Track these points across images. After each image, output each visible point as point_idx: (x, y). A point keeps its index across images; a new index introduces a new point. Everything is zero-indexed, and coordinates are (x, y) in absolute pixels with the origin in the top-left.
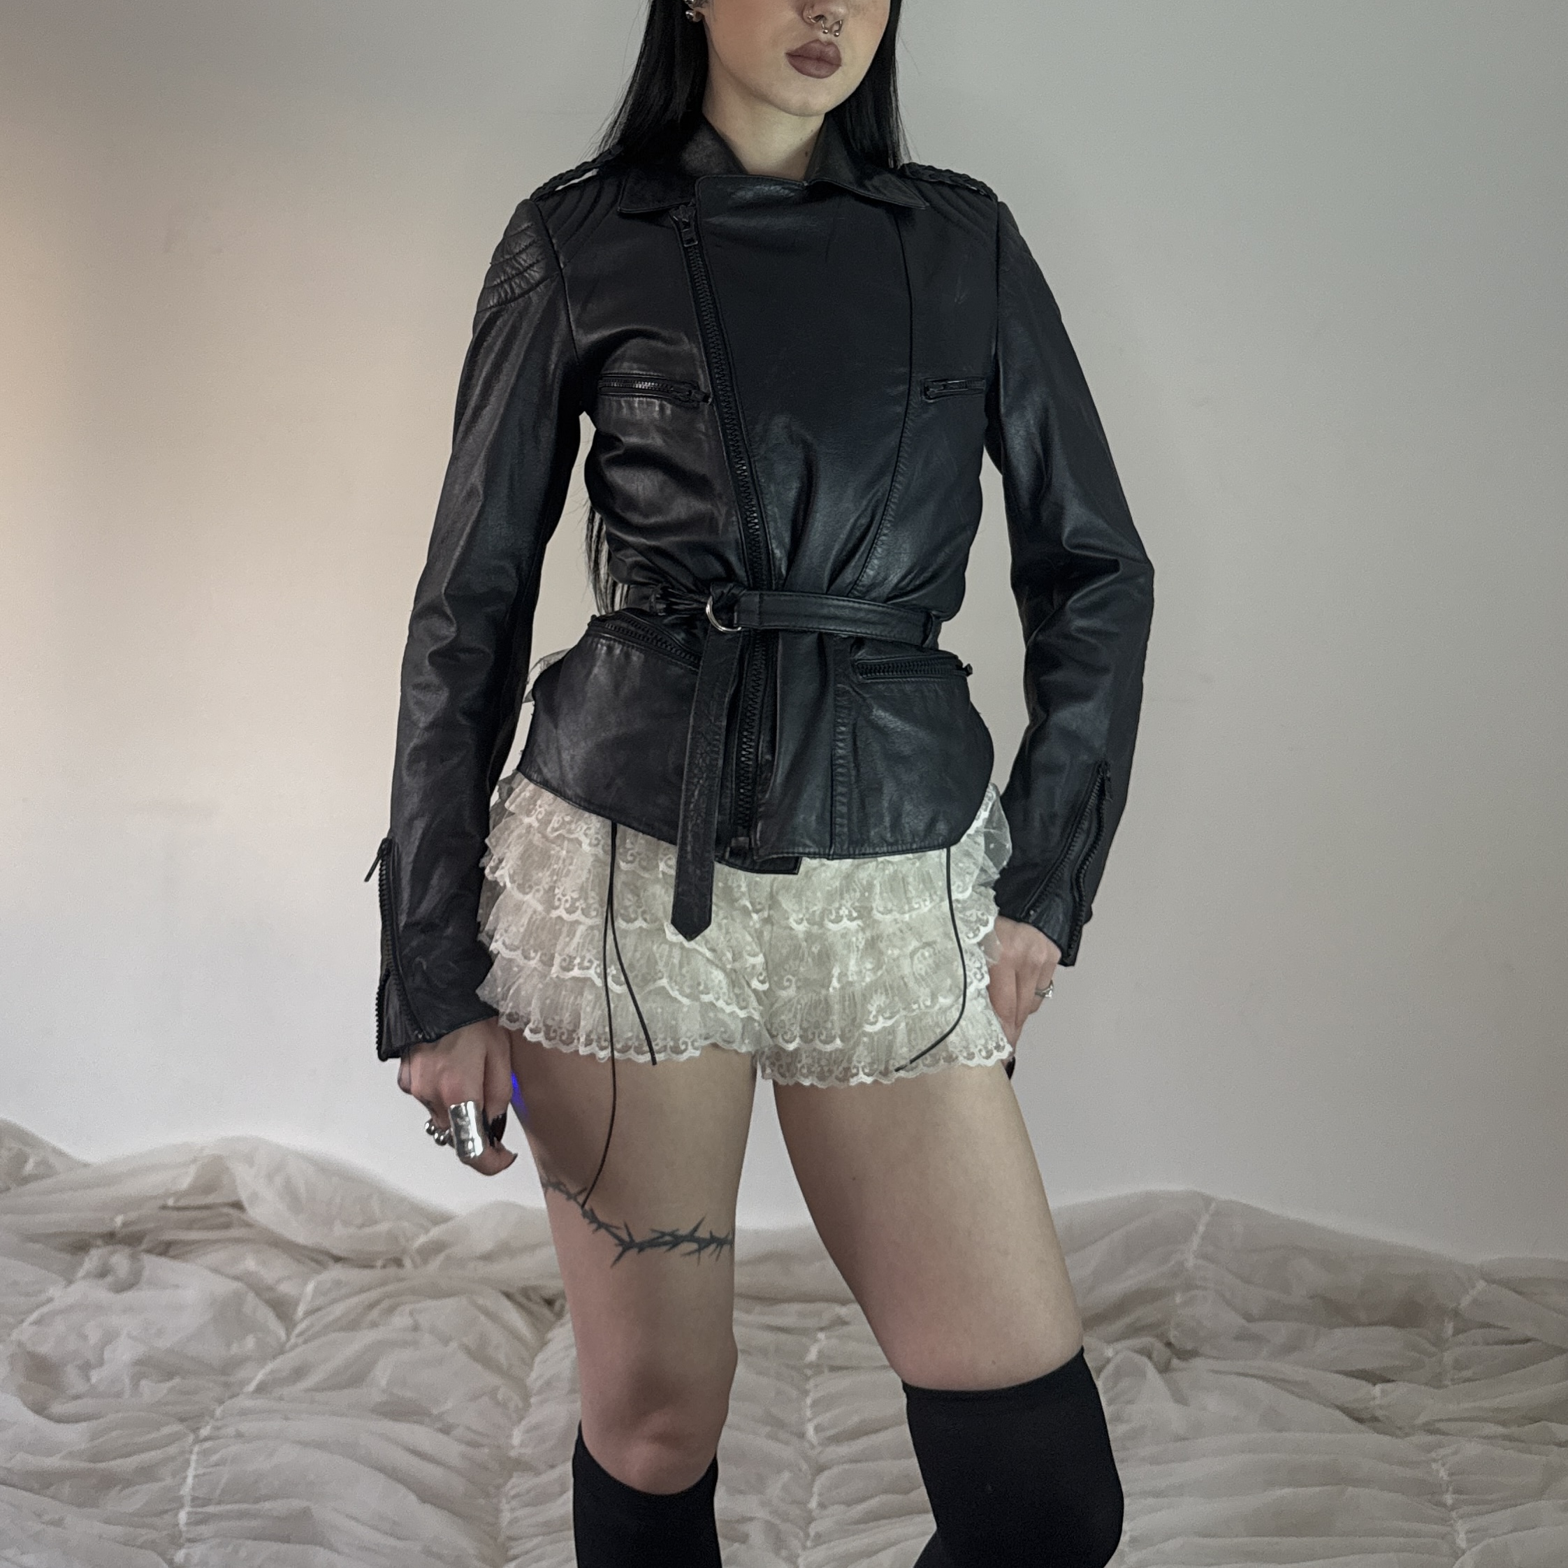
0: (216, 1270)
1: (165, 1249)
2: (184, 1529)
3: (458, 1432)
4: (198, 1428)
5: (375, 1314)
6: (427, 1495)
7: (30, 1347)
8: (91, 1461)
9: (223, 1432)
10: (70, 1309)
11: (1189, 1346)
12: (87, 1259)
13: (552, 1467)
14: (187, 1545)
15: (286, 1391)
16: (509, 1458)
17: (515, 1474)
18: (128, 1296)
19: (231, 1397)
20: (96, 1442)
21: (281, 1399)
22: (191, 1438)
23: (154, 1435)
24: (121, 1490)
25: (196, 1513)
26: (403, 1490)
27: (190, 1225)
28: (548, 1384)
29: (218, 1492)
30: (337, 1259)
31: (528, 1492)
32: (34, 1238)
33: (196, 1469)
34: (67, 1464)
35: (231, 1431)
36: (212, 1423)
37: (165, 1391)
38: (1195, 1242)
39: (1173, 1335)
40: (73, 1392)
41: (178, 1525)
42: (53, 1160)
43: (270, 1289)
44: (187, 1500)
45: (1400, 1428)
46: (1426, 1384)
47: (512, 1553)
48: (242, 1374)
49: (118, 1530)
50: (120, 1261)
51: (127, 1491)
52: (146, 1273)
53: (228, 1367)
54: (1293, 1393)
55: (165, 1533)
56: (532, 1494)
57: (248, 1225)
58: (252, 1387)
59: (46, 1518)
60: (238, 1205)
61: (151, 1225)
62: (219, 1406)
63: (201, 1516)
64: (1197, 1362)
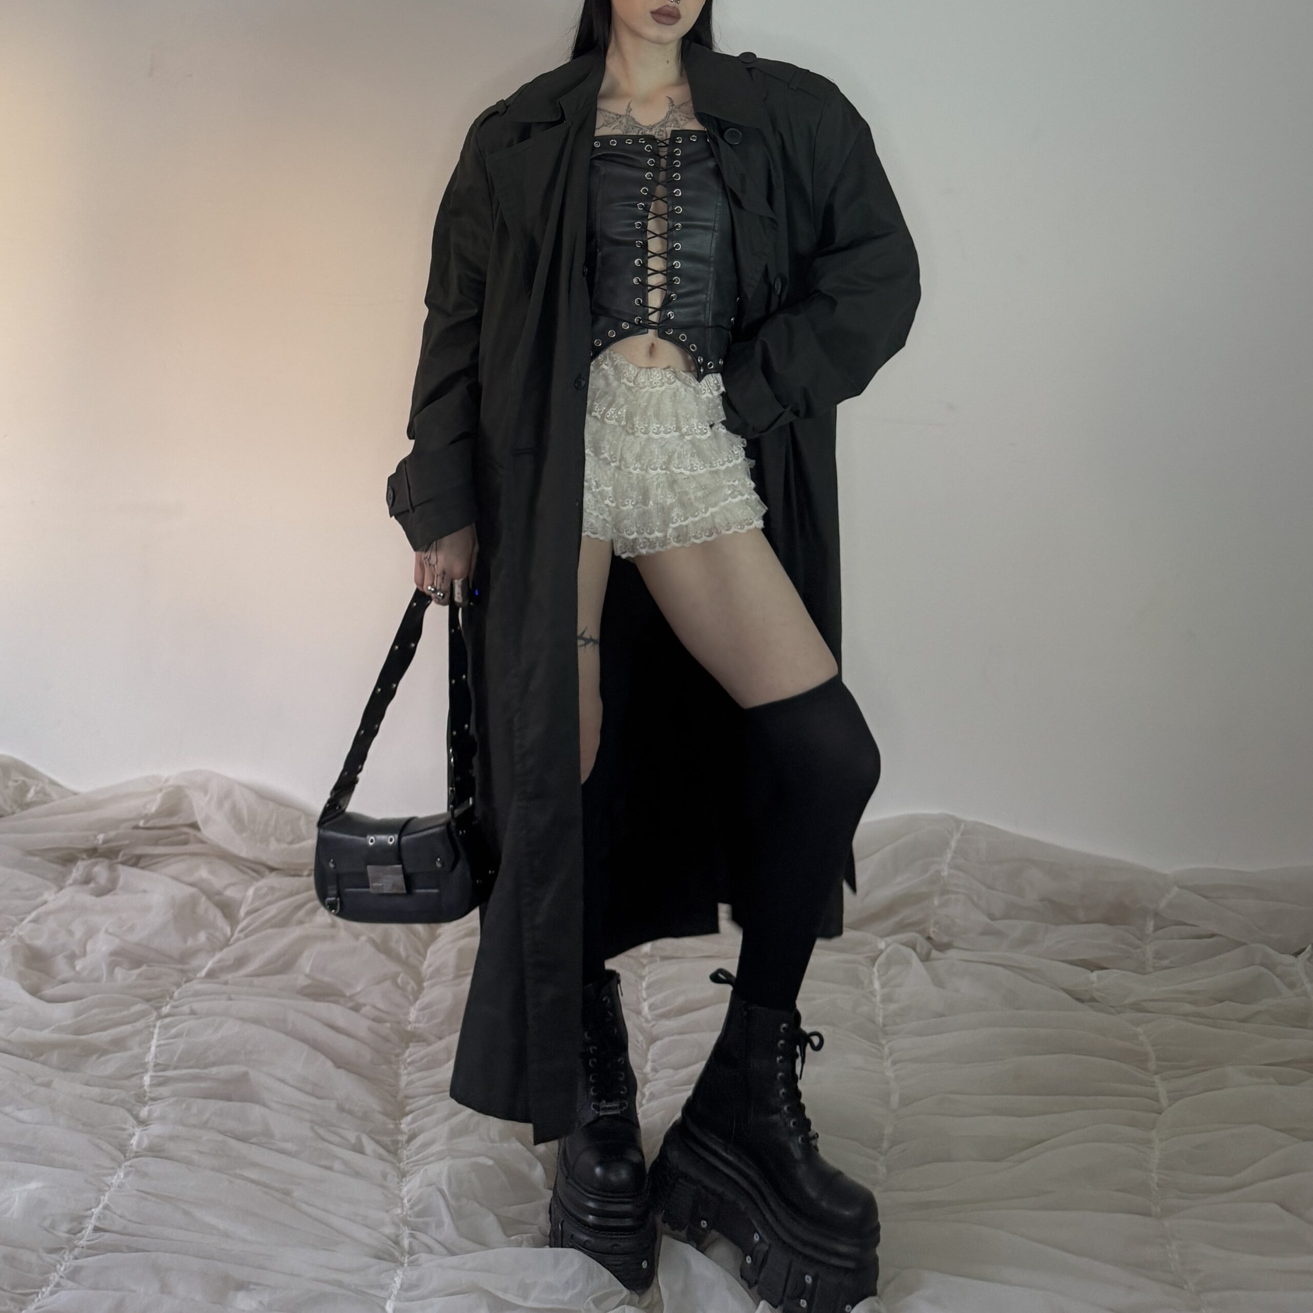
0: (175, 878)
1: (136, 861)
2: (146, 1088)
3: (364, 1010)
4: (161, 1007)
5: (301, 913)
6: (341, 1063)
7: (28, 941)
8: (75, 1034)
9: (180, 1009)
10: (62, 909)
11: (946, 939)
12: (74, 870)
13: (440, 1038)
14: (150, 1103)
15: (229, 977)
16: (407, 1032)
17: (411, 1045)
18: (108, 898)
19: (186, 982)
20: (80, 1018)
21: (226, 983)
22: (155, 1014)
23: (125, 1013)
24: (98, 1058)
25: (159, 1077)
26: (322, 1058)
27: (156, 842)
28: (438, 972)
29: (175, 1059)
30: (272, 869)
31: (422, 1059)
32: (31, 853)
33: (158, 1040)
34: (56, 1037)
35: (186, 1009)
36: (172, 1003)
37: (134, 977)
38: (949, 855)
39: (932, 931)
40: (60, 977)
41: (144, 1086)
42: (49, 789)
43: (219, 893)
44: (152, 1064)
45: (1112, 1007)
46: (1134, 971)
47: (408, 1108)
48: (195, 963)
49: (95, 1091)
50: (101, 871)
51: (102, 1059)
52: (121, 881)
53: (185, 957)
54: (1027, 978)
55: (133, 1092)
56: (425, 1060)
57: (202, 842)
58: (203, 973)
59: (39, 1080)
60: (194, 826)
61: (127, 842)
62: (178, 989)
63: (161, 1079)
64: (952, 953)
